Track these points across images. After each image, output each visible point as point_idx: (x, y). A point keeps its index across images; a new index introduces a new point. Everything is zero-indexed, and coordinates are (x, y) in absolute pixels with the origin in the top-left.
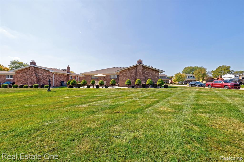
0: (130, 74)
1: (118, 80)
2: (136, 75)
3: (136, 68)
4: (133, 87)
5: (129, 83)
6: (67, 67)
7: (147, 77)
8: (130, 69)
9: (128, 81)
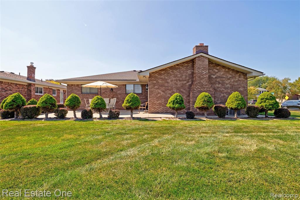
0: (177, 80)
1: (144, 95)
2: (190, 83)
3: (190, 64)
4: (190, 116)
5: (180, 103)
6: (28, 67)
7: (218, 88)
8: (177, 69)
9: (176, 99)
